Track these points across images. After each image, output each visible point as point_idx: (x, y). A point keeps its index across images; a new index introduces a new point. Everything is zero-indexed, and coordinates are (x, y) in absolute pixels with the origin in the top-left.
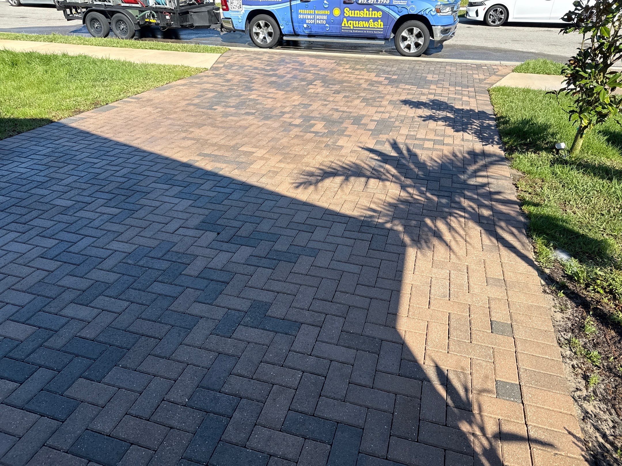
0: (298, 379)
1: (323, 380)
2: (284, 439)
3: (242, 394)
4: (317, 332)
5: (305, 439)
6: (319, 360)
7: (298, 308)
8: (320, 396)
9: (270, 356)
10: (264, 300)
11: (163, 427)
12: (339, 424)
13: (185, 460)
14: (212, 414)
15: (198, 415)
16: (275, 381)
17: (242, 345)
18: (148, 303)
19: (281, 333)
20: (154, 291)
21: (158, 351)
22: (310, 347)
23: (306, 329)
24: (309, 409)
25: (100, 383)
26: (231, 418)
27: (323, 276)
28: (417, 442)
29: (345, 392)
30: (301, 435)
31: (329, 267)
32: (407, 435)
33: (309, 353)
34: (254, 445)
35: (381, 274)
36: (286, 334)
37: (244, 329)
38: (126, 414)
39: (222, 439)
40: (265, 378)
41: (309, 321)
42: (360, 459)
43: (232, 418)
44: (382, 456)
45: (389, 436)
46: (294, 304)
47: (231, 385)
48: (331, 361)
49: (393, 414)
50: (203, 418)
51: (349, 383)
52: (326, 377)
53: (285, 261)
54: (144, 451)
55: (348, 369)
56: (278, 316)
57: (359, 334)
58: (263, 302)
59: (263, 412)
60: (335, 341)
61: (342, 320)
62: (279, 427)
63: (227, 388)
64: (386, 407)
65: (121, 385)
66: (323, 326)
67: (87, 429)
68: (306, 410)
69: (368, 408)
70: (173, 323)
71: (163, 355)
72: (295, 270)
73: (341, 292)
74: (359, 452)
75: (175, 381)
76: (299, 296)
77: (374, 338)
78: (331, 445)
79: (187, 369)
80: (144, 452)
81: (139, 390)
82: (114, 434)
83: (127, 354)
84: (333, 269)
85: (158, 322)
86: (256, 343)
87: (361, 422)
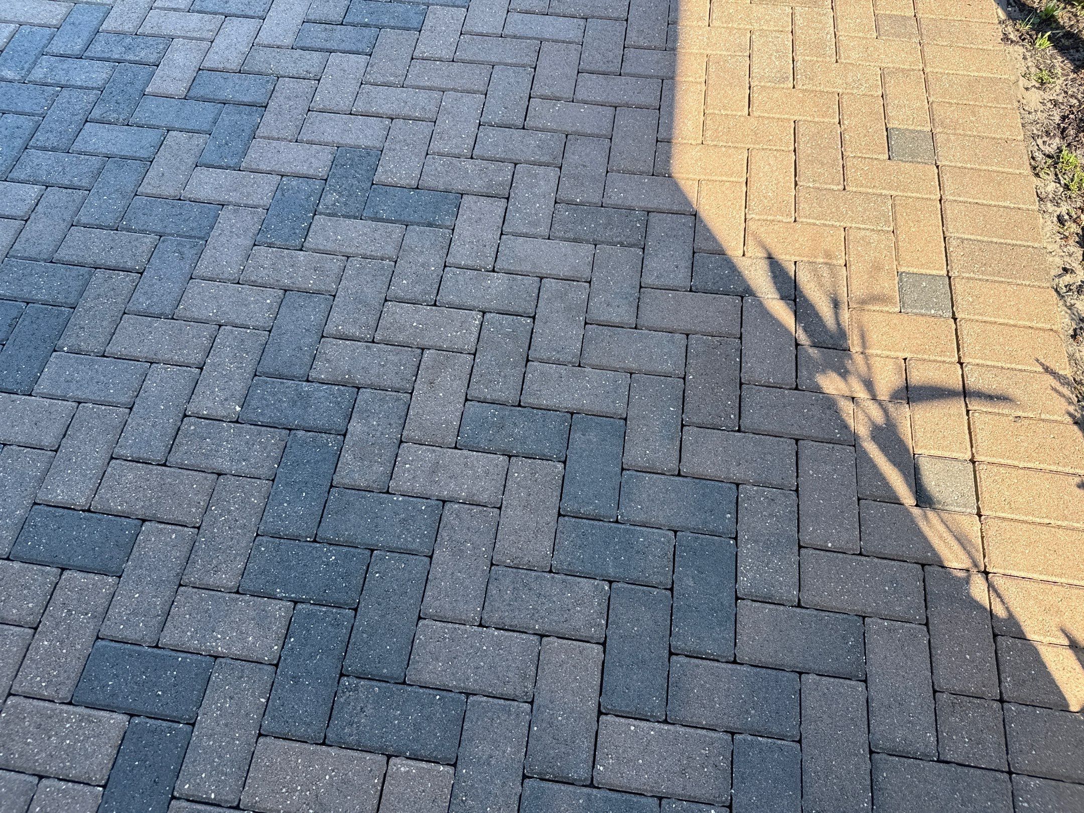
0: (475, 330)
1: (528, 324)
2: (466, 464)
3: (359, 378)
4: (501, 211)
5: (510, 457)
6: (514, 280)
7: (448, 155)
8: (528, 361)
9: (403, 285)
10: (363, 142)
11: (201, 474)
12: (574, 416)
13: (265, 539)
14: (301, 433)
15: (273, 439)
16: (426, 342)
17: (333, 265)
18: (85, 183)
19: (418, 224)
20: (90, 149)
21: (142, 302)
22: (490, 252)
23: (474, 208)
24: (509, 394)
25: (30, 395)
26: (345, 435)
27: (494, 59)
28: (739, 431)
29: (579, 345)
30: (499, 450)
31: (506, 32)
32: (717, 421)
33: (490, 267)
34: (406, 487)
35: (633, 38)
36: (430, 225)
37: (329, 222)
38: (112, 458)
39: (334, 483)
40: (401, 338)
41: (478, 185)
42: (627, 483)
43: (348, 436)
44: (669, 470)
45: (679, 427)
46: (436, 146)
47: (328, 361)
48: (541, 278)
49: (684, 379)
50: (284, 443)
51: (586, 323)
52: (534, 318)
53: (393, 28)
54: (174, 531)
55: (579, 293)
56: (403, 183)
57: (595, 204)
58: (359, 147)
59: (411, 412)
60: (543, 230)
61: (553, 173)
62: (451, 440)
63: (321, 370)
64: (668, 367)
65: (80, 394)
66: (512, 195)
67: (35, 504)
68: (502, 396)
69: (631, 374)
70: (159, 229)
71: (156, 310)
72: (423, 49)
73: (544, 98)
74: (623, 469)
75: (202, 369)
76: (445, 122)
77: (631, 209)
78: (565, 462)
79: (219, 336)
80: (173, 534)
81: (124, 399)
82: (96, 505)
83: (72, 319)
84: (515, 37)
85: (123, 229)
86: (365, 257)
87: (619, 407)
